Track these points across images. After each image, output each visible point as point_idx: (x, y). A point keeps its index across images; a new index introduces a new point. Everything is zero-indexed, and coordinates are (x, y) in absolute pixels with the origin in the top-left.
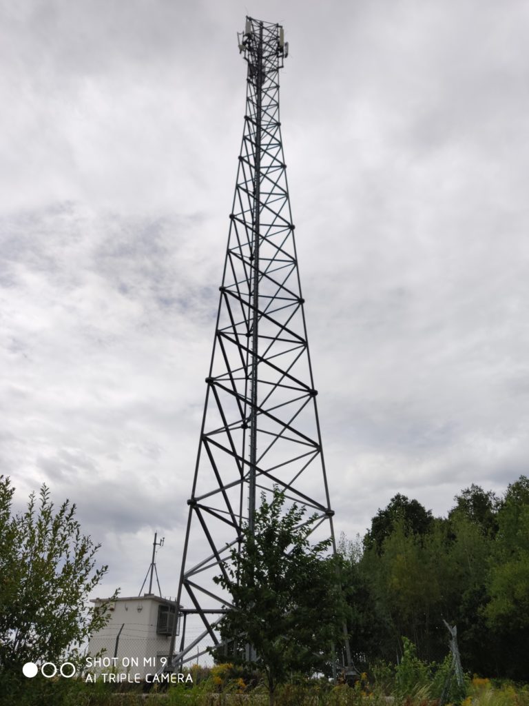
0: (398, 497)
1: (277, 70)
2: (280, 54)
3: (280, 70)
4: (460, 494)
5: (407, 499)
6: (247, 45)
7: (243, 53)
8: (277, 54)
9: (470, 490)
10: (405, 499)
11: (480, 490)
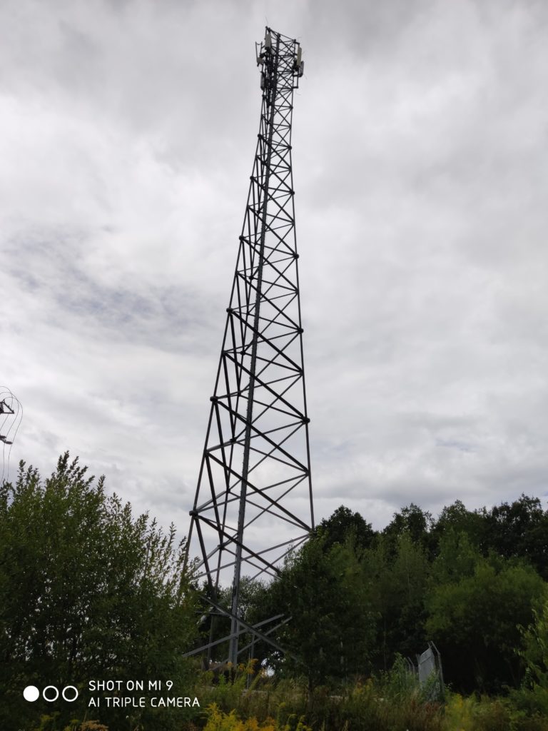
0: (342, 509)
1: (292, 89)
2: (296, 73)
3: (294, 90)
4: (400, 512)
5: (350, 511)
6: (264, 58)
7: (260, 66)
8: (293, 72)
9: (409, 509)
10: (348, 511)
11: (419, 510)
